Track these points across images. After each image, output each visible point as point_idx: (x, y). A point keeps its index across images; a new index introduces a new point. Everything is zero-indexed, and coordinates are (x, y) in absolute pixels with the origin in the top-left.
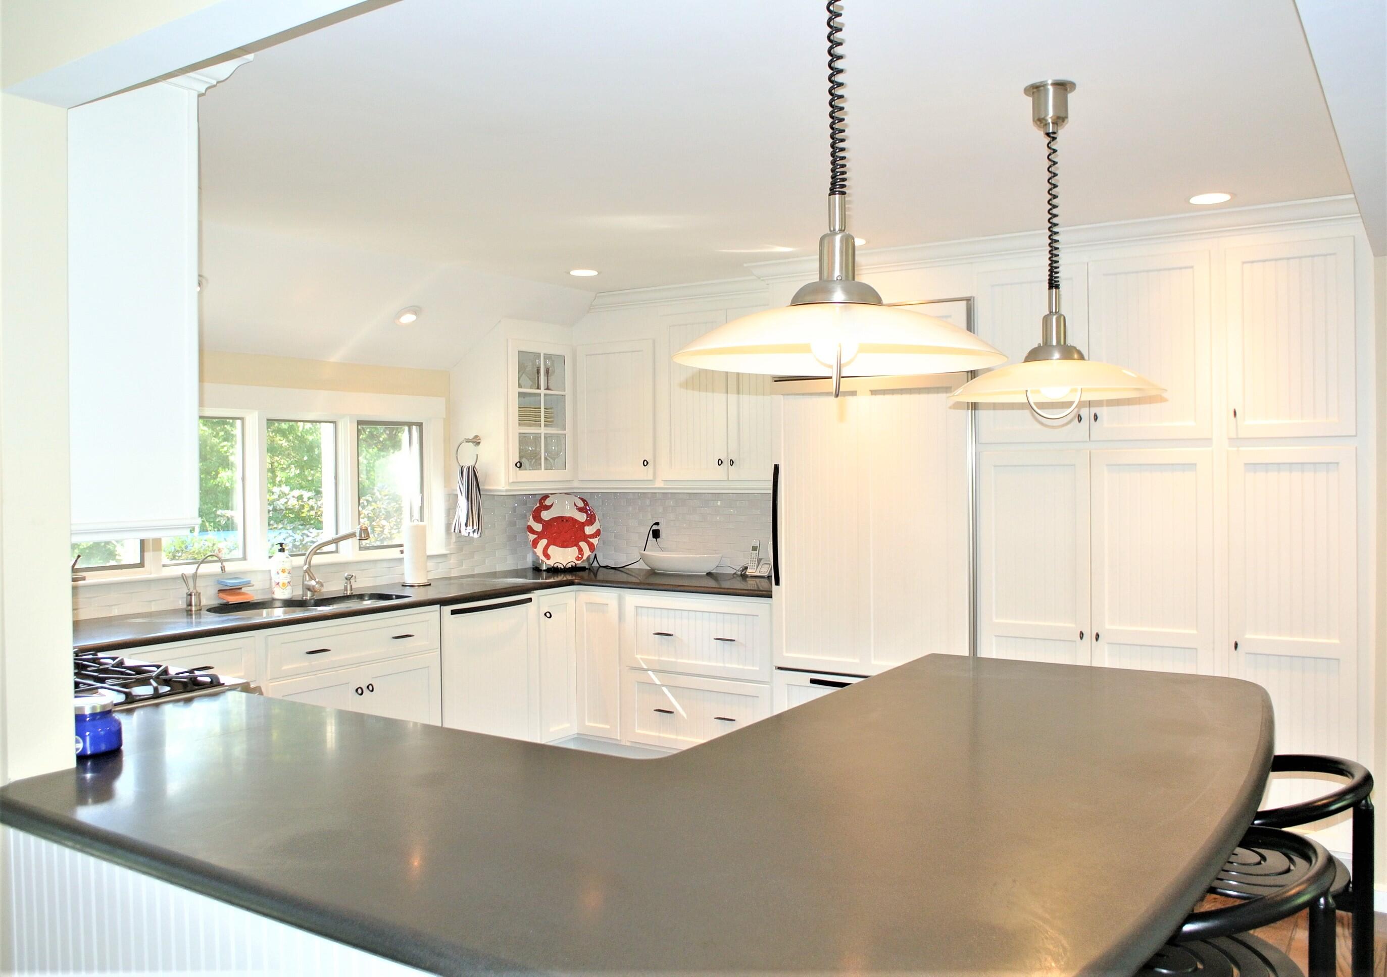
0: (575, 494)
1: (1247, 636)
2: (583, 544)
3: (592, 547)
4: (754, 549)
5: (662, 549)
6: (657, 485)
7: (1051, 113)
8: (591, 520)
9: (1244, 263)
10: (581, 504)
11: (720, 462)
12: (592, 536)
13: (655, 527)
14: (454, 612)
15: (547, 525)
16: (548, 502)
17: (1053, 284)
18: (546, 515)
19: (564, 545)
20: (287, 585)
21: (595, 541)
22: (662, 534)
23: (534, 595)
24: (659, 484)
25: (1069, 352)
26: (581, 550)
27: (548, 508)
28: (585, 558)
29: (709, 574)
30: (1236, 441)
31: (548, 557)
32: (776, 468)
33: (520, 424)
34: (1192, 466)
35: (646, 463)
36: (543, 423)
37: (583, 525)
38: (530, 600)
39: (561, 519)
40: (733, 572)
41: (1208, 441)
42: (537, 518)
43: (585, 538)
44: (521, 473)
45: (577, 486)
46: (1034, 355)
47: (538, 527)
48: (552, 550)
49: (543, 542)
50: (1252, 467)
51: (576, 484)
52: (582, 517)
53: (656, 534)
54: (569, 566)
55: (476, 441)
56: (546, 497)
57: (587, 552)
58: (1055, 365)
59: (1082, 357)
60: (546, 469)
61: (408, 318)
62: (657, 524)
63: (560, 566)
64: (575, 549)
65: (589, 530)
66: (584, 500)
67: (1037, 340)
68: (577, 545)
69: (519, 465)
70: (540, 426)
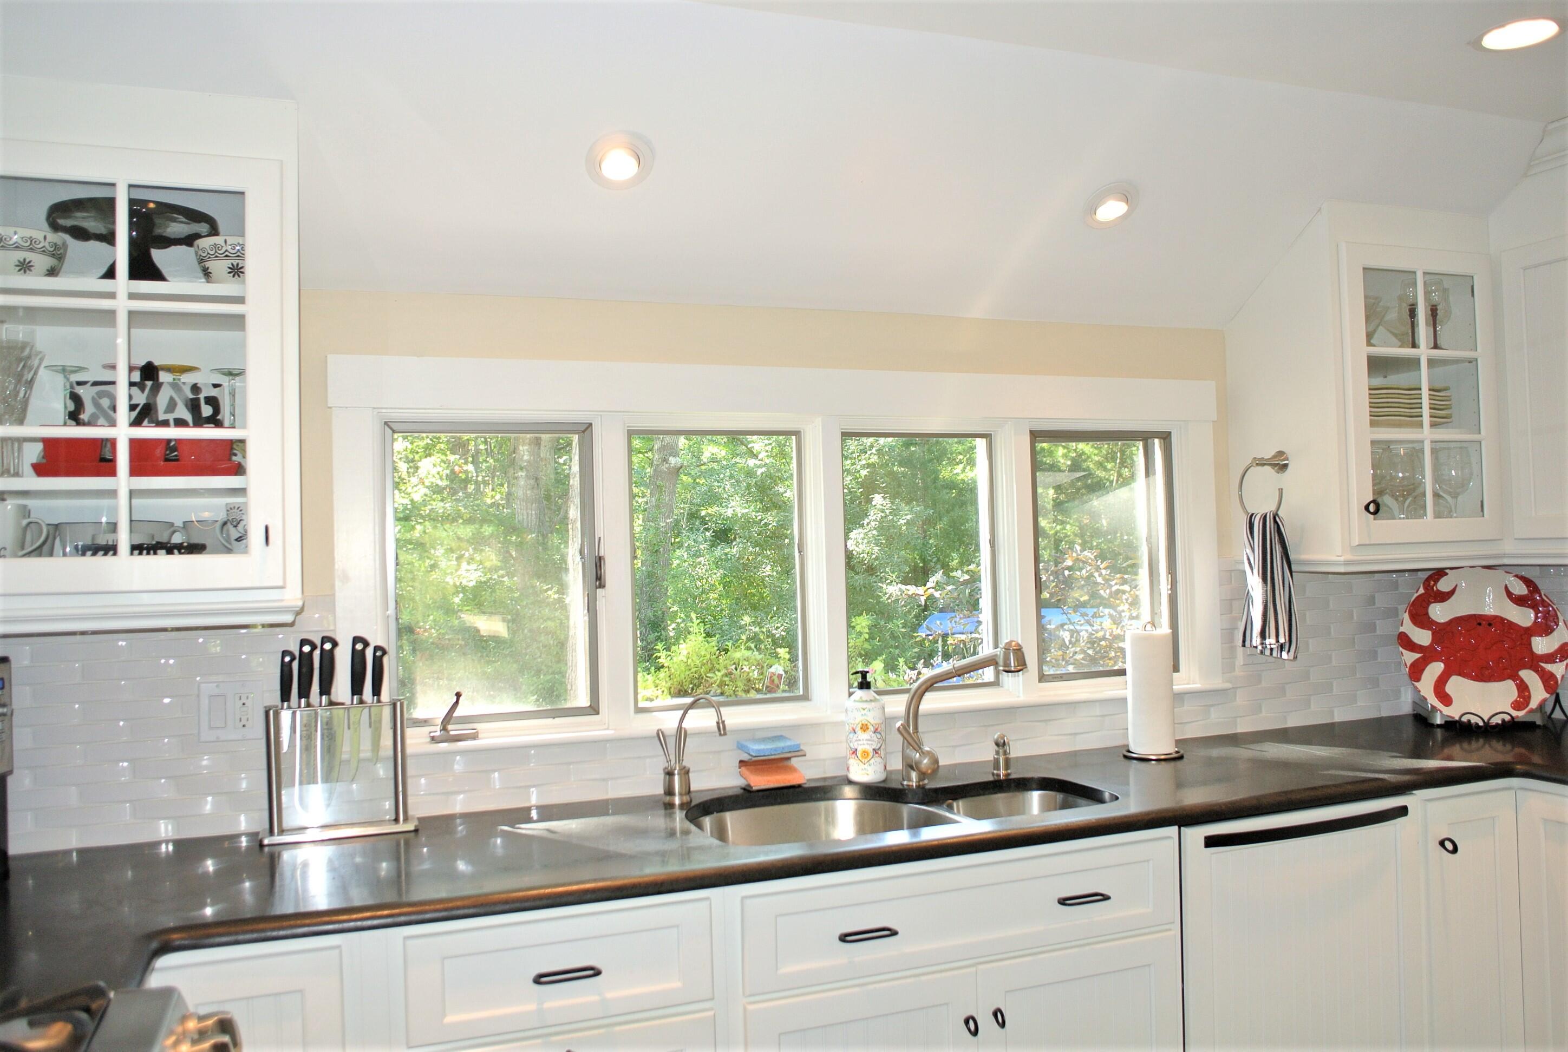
2: (1528, 676)
3: (1549, 681)
8: (1546, 627)
10: (1520, 589)
12: (1550, 658)
14: (1212, 842)
15: (1442, 632)
16: (1443, 585)
18: (1439, 613)
19: (1484, 674)
20: (871, 754)
23: (1410, 799)
26: (1523, 688)
27: (1443, 597)
28: (1534, 704)
31: (1446, 700)
33: (1373, 424)
36: (1426, 419)
37: (1529, 633)
38: (1402, 811)
39: (1474, 622)
42: (1420, 617)
43: (1535, 662)
44: (1378, 522)
47: (1423, 637)
48: (1456, 685)
49: (1435, 669)
51: (1508, 548)
52: (1524, 617)
54: (1497, 720)
55: (1280, 464)
56: (1440, 573)
57: (1538, 694)
60: (1438, 515)
61: (1112, 210)
63: (1474, 720)
64: (1510, 684)
65: (1541, 645)
66: (1527, 582)
68: (1515, 677)
69: (1374, 508)
70: (1421, 425)
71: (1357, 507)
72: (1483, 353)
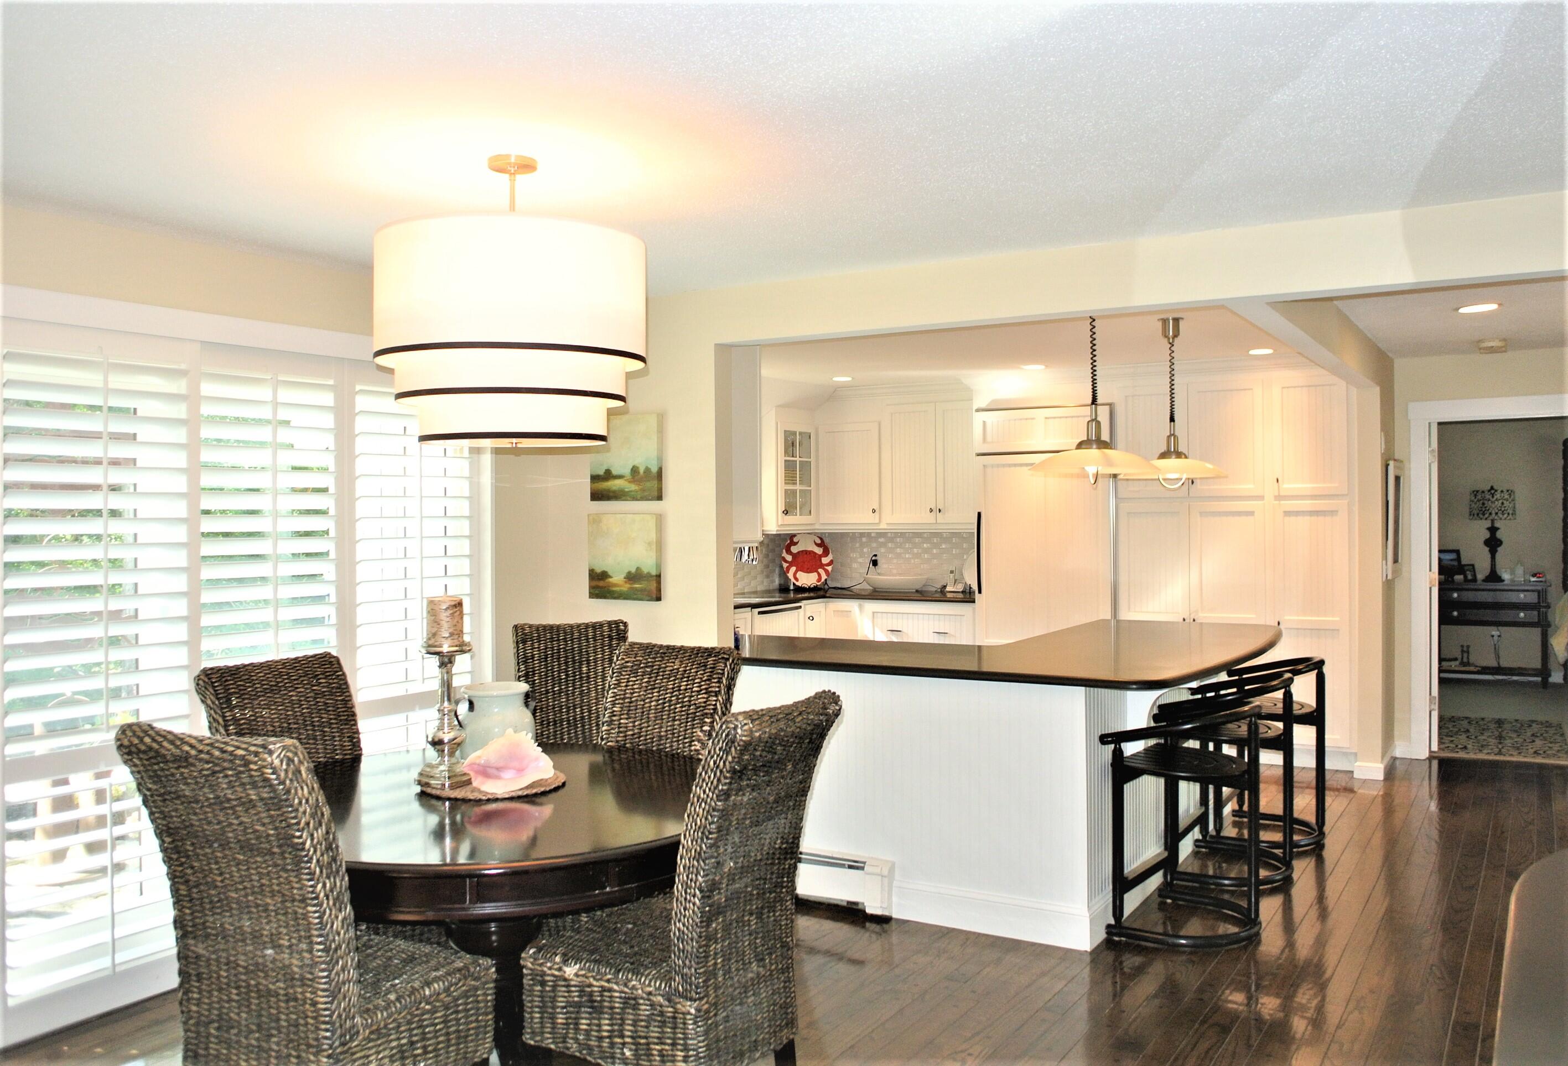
0: (815, 534)
1: (1287, 618)
2: (820, 571)
3: (826, 571)
4: (952, 572)
5: (879, 574)
6: (881, 527)
7: (1171, 334)
8: (826, 553)
9: (1283, 388)
10: (819, 541)
11: (931, 510)
12: (828, 565)
13: (874, 558)
14: (760, 613)
15: (794, 556)
16: (795, 540)
17: (1172, 419)
18: (794, 549)
19: (808, 571)
21: (829, 568)
22: (879, 562)
23: (802, 604)
24: (883, 526)
25: (1179, 455)
26: (819, 575)
27: (796, 544)
28: (823, 580)
29: (917, 591)
30: (1279, 498)
31: (797, 579)
32: (979, 514)
33: (785, 483)
34: (1251, 513)
35: (874, 511)
36: (798, 482)
37: (820, 556)
38: (800, 607)
39: (806, 552)
40: (935, 589)
41: (1261, 498)
42: (789, 552)
43: (822, 566)
44: (787, 517)
45: (819, 528)
46: (1163, 456)
47: (789, 558)
48: (800, 574)
49: (793, 569)
50: (1287, 513)
51: (817, 527)
52: (819, 551)
53: (875, 563)
54: (812, 586)
56: (794, 535)
57: (824, 577)
58: (1172, 462)
59: (1186, 457)
60: (800, 515)
62: (875, 555)
63: (806, 586)
64: (816, 574)
65: (825, 560)
66: (821, 539)
67: (1163, 448)
68: (817, 571)
69: (786, 512)
70: (796, 484)
71: (781, 511)
72: (812, 460)
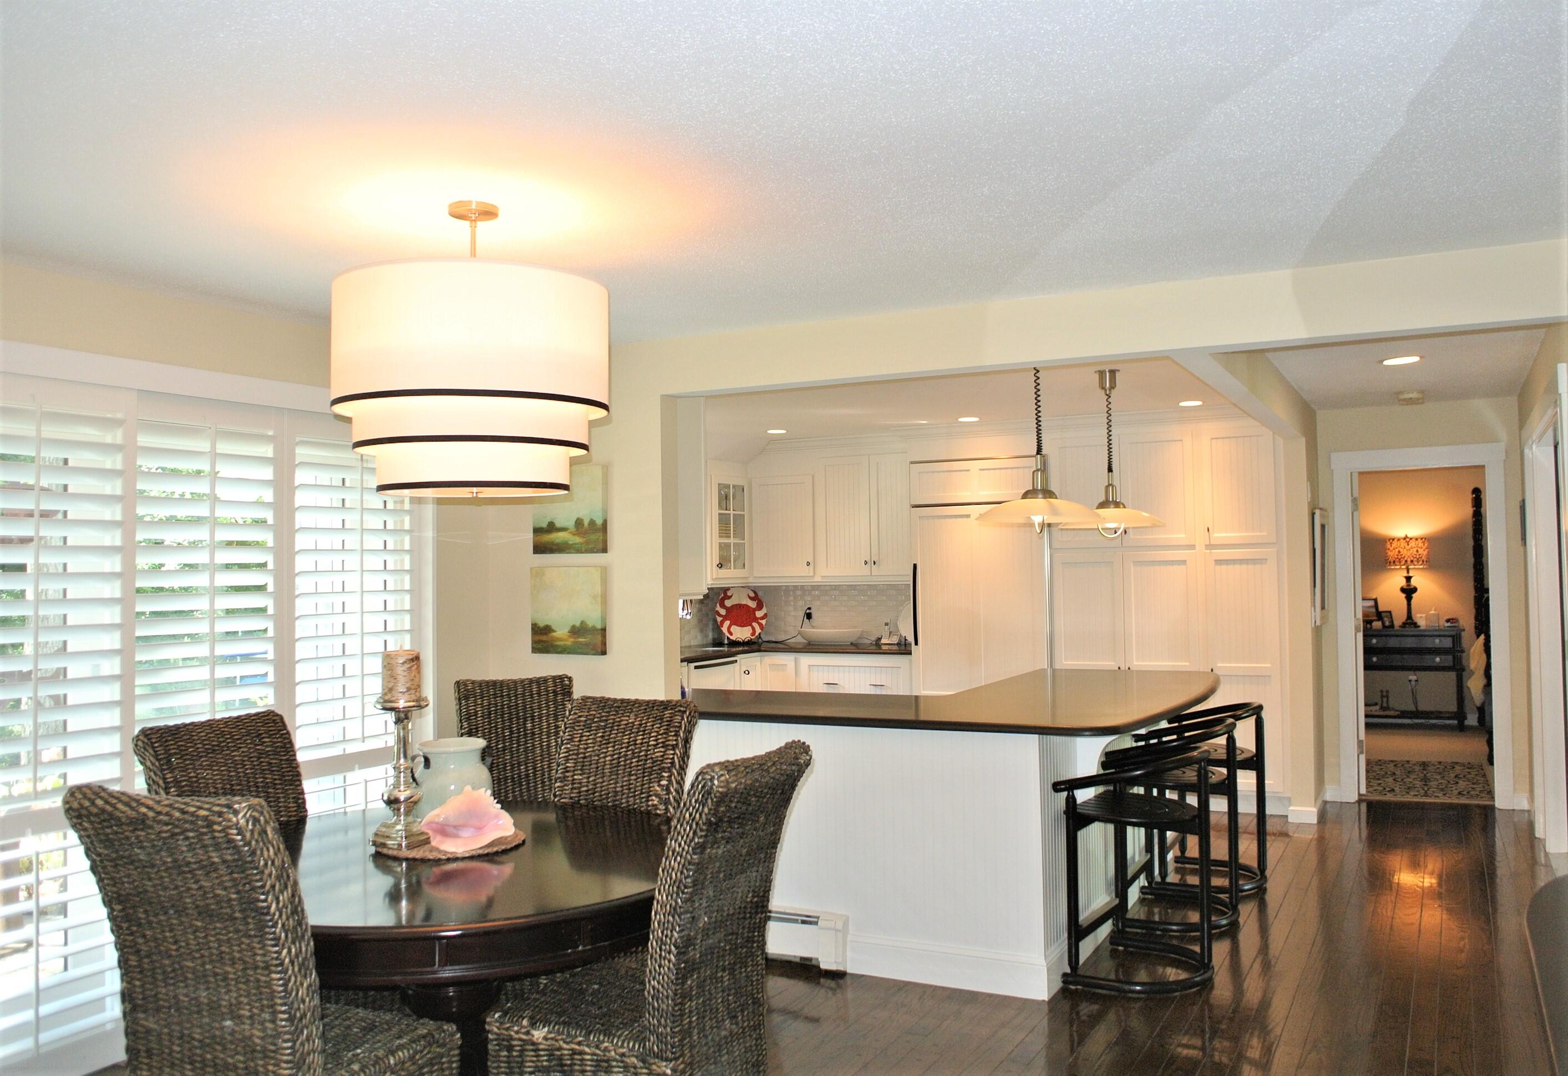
0: (748, 587)
1: (1219, 665)
2: (754, 624)
3: (760, 625)
4: (887, 624)
5: (813, 627)
6: (816, 580)
7: (1108, 385)
8: (760, 607)
9: (1212, 439)
10: (752, 595)
11: (866, 563)
12: (762, 618)
13: (808, 611)
14: (696, 667)
15: (728, 610)
16: (729, 594)
17: (1110, 470)
18: (728, 603)
19: (742, 625)
21: (763, 622)
22: (814, 616)
23: (738, 658)
24: (818, 579)
25: (1117, 505)
26: (753, 629)
27: (730, 597)
28: (757, 634)
29: (852, 644)
30: (1210, 546)
31: (731, 634)
32: (915, 566)
33: (720, 537)
34: (1184, 562)
35: (808, 564)
36: (732, 535)
37: (754, 610)
38: (736, 661)
39: (739, 606)
40: (870, 642)
41: (1192, 547)
42: (723, 606)
43: (756, 620)
44: (720, 571)
45: (753, 582)
46: (1103, 505)
47: (723, 612)
48: (734, 628)
49: (727, 623)
50: (1219, 562)
51: (751, 580)
52: (753, 604)
53: (809, 616)
54: (746, 640)
56: (728, 589)
57: (758, 631)
58: (1111, 512)
59: (1124, 507)
60: (734, 568)
62: (809, 609)
63: (740, 640)
64: (750, 627)
65: (759, 614)
66: (755, 592)
67: (1102, 498)
68: (751, 625)
69: (720, 566)
70: (730, 537)
71: (715, 565)
72: (746, 513)
